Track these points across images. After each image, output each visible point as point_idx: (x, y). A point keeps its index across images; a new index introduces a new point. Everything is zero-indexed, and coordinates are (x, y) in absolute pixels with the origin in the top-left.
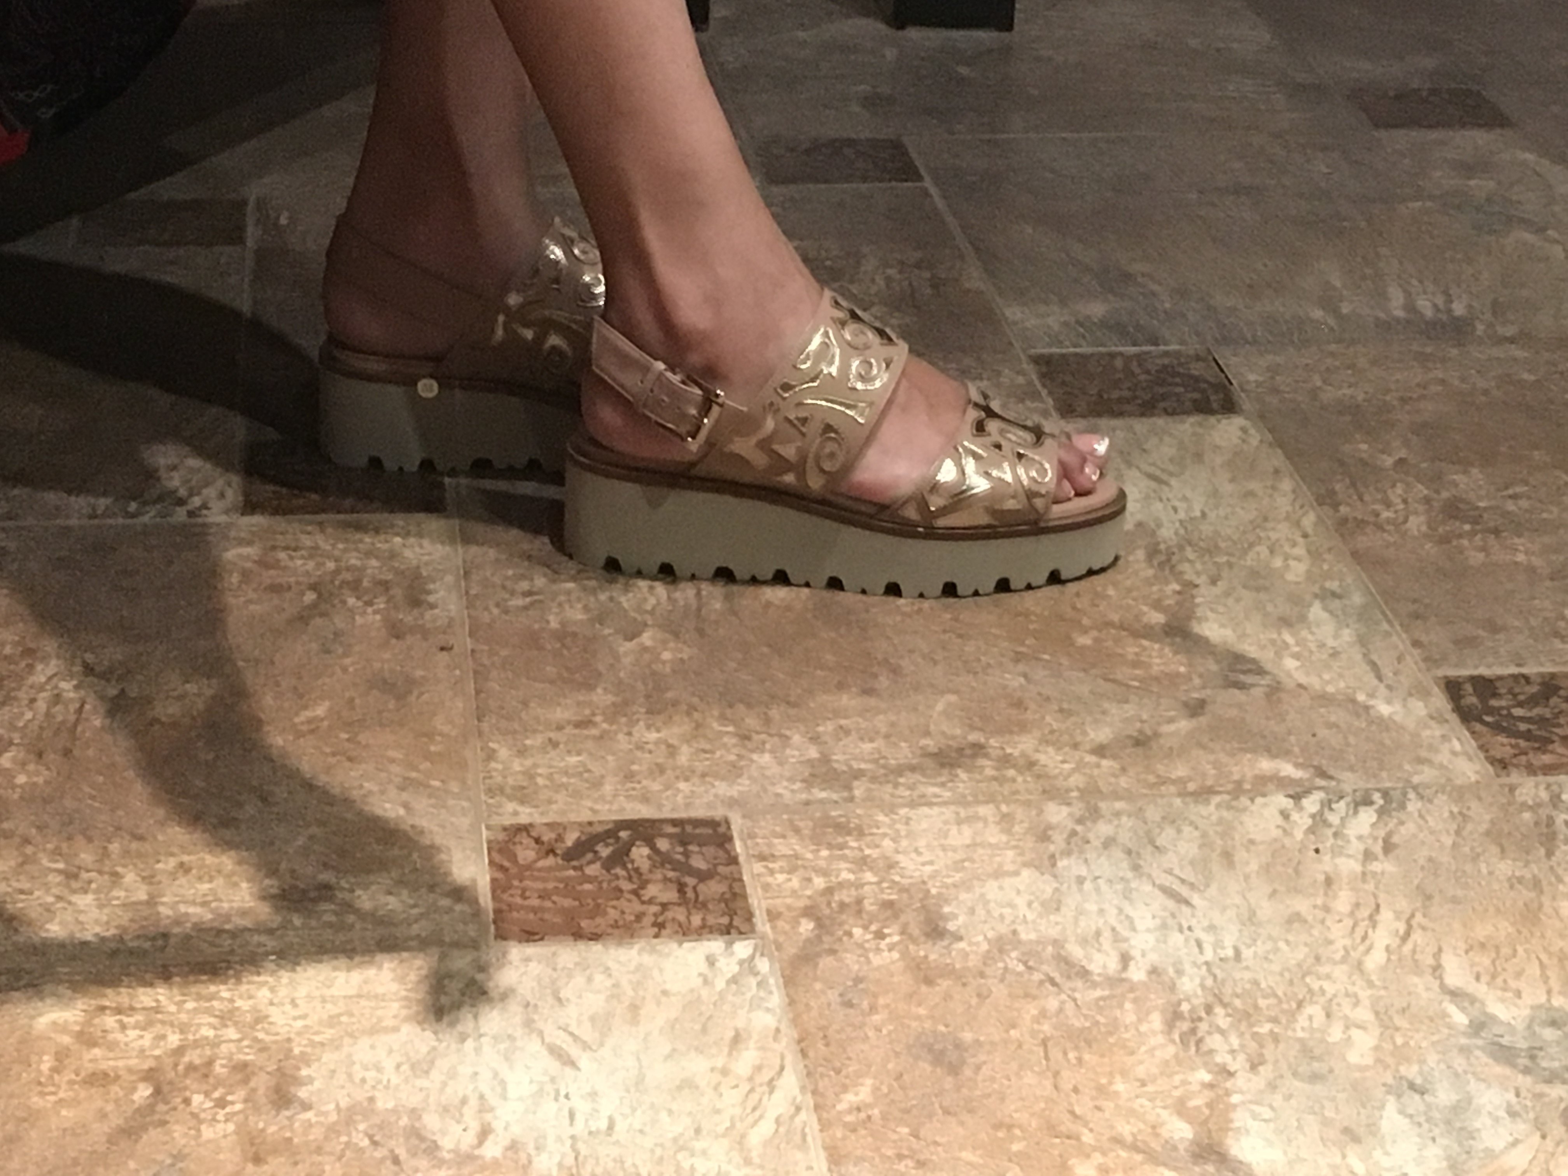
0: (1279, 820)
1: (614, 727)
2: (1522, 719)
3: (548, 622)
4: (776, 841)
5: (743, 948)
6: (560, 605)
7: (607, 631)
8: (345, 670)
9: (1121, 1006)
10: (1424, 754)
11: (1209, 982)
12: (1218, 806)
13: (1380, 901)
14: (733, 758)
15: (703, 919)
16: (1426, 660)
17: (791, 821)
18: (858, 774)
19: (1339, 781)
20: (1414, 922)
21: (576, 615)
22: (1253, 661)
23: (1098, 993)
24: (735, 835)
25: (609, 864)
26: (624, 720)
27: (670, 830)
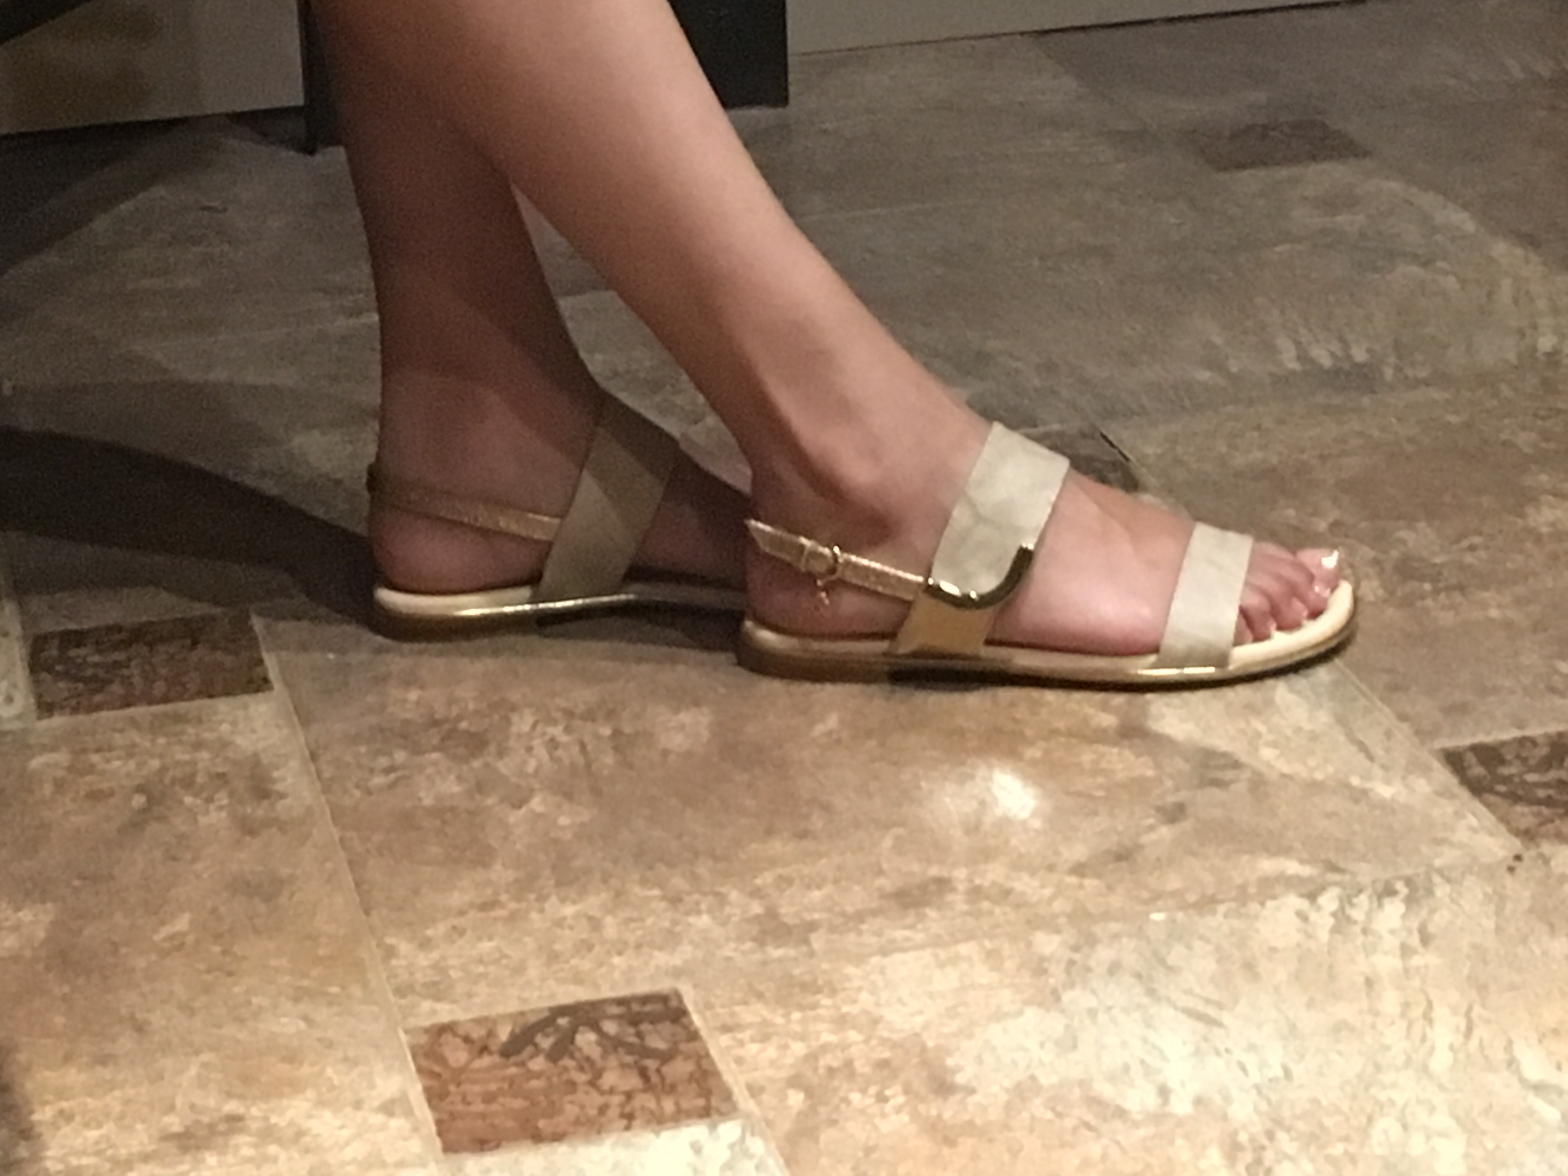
0: (1297, 922)
1: (524, 905)
2: (1537, 785)
3: (420, 799)
4: (738, 1009)
5: (730, 1130)
6: (429, 778)
7: (490, 801)
8: (198, 876)
9: (1171, 1142)
10: (1439, 835)
11: (1264, 1106)
12: (1226, 916)
13: (1432, 997)
14: (666, 924)
15: (677, 1104)
16: (1417, 733)
17: (750, 985)
18: (812, 926)
19: (1353, 874)
20: (1474, 1015)
21: (451, 787)
22: (1224, 755)
23: (1142, 1132)
24: (690, 1007)
25: (554, 1056)
26: (532, 896)
27: (615, 1010)
